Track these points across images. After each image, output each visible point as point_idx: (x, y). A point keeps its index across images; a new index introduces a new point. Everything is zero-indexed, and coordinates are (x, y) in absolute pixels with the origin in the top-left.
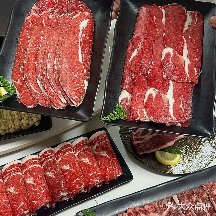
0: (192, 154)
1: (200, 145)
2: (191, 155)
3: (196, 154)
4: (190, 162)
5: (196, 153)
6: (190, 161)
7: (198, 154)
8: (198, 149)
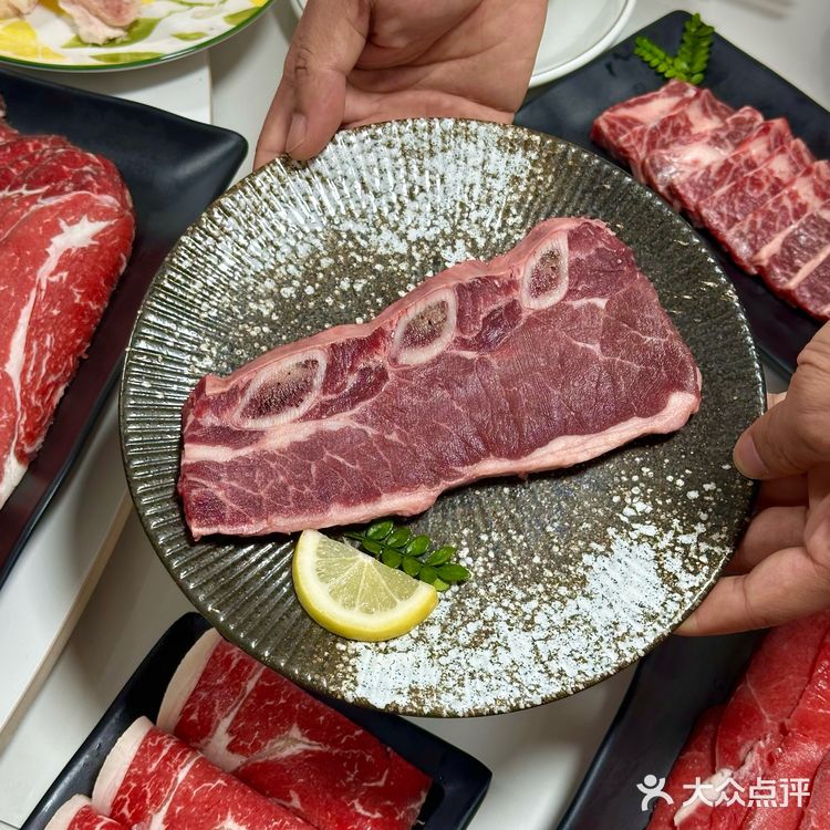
0: (520, 595)
1: (594, 545)
2: (513, 600)
3: (546, 598)
4: (485, 645)
5: (547, 593)
6: (488, 634)
7: (557, 604)
8: (571, 568)
